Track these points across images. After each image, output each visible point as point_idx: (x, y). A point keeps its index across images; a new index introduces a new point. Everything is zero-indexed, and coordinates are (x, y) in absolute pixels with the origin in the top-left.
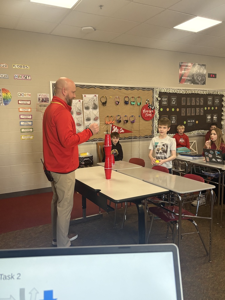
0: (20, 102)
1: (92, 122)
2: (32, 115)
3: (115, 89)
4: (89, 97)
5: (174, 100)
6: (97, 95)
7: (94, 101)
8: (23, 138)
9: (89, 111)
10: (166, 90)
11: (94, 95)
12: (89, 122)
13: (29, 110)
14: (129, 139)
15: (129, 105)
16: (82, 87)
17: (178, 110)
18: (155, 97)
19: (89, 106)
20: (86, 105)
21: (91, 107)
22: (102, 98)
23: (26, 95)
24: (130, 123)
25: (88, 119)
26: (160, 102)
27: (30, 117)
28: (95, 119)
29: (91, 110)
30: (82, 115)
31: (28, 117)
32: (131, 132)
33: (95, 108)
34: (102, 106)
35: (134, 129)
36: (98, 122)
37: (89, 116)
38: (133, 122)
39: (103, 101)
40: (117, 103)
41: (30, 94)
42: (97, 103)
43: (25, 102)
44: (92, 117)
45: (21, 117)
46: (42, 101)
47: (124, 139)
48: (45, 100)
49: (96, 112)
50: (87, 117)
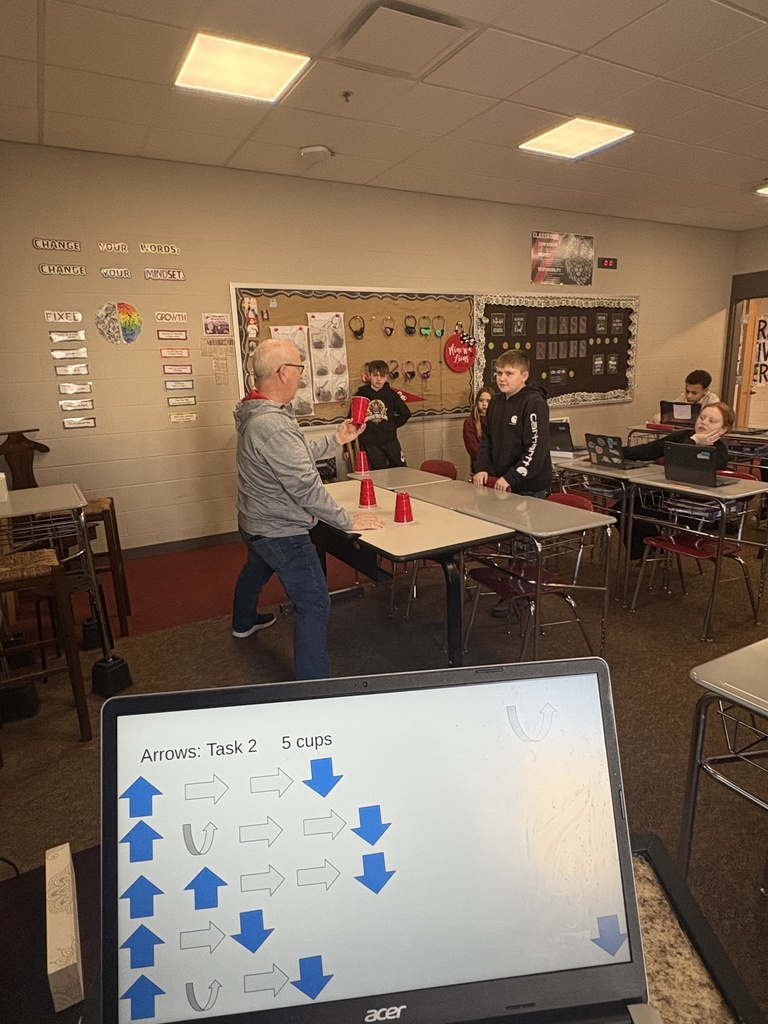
0: (161, 335)
1: (330, 376)
2: (191, 365)
3: (382, 298)
4: (323, 319)
5: (519, 324)
6: (341, 314)
7: (335, 327)
8: (173, 419)
9: (324, 353)
10: (500, 298)
11: (335, 314)
12: (324, 379)
13: (185, 353)
14: (419, 415)
15: (416, 336)
16: (306, 294)
17: (528, 346)
18: (475, 317)
19: (323, 340)
20: (315, 339)
21: (327, 343)
22: (353, 321)
23: (177, 319)
24: (420, 379)
25: (322, 372)
26: (488, 328)
27: (188, 370)
28: (339, 371)
29: (327, 349)
31: (184, 371)
32: (423, 400)
33: (337, 344)
34: (352, 339)
35: (428, 393)
36: (345, 378)
37: (324, 364)
38: (425, 377)
39: (357, 327)
40: (389, 332)
42: (341, 332)
43: (173, 335)
44: (331, 366)
45: (167, 369)
46: (214, 332)
48: (219, 328)
49: (341, 355)
50: (318, 366)
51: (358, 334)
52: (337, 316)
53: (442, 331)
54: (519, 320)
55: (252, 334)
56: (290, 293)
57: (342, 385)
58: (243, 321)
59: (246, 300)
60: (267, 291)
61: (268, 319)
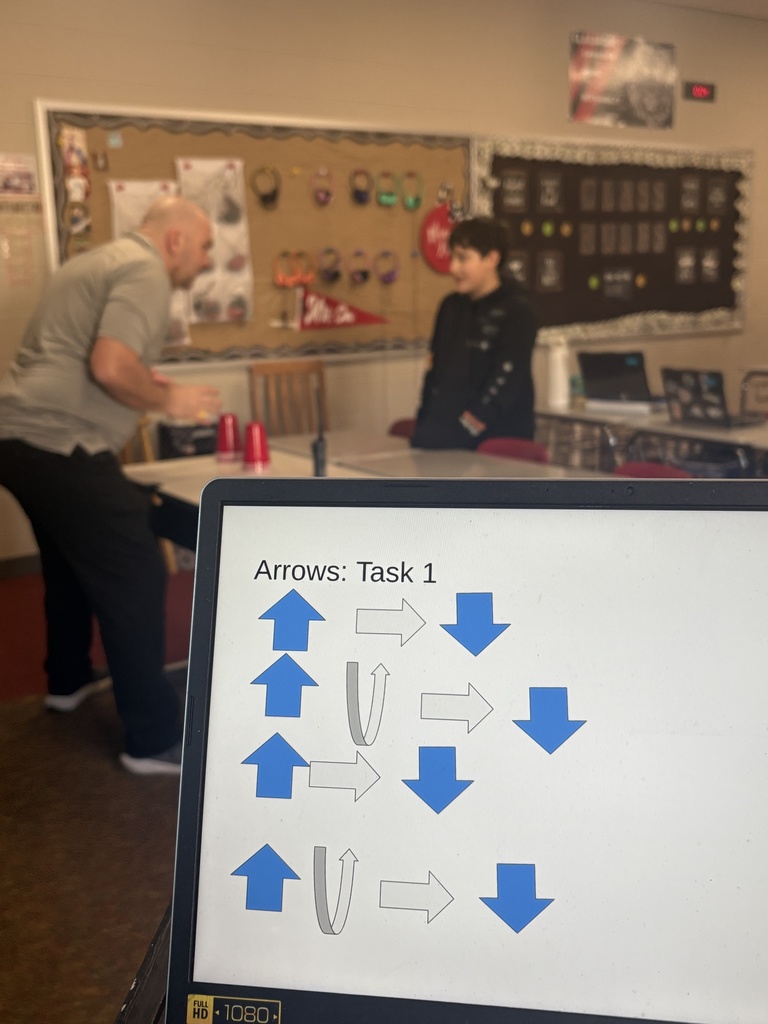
1: (218, 275)
3: (312, 138)
4: (206, 171)
5: (549, 191)
6: (239, 164)
7: (227, 187)
11: (225, 162)
12: (208, 279)
14: (376, 348)
16: (174, 126)
17: (566, 230)
18: (472, 177)
22: (259, 178)
24: (378, 284)
26: (497, 196)
28: (234, 265)
32: (383, 321)
34: (259, 210)
35: (393, 309)
36: (246, 277)
38: (388, 279)
39: (265, 186)
40: (322, 199)
42: (239, 193)
44: (221, 258)
48: (17, 182)
49: (238, 236)
51: (269, 200)
52: (231, 167)
53: (417, 200)
54: (550, 184)
55: (77, 195)
56: (147, 124)
57: (240, 291)
58: (60, 170)
59: (67, 132)
60: (103, 117)
61: (106, 168)
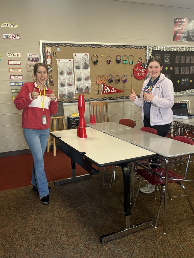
0: (10, 62)
1: (83, 81)
2: (22, 76)
3: (106, 47)
4: (80, 56)
5: (167, 59)
6: (88, 54)
7: (85, 60)
9: (80, 71)
10: (159, 48)
11: (85, 54)
12: (80, 82)
13: (20, 70)
14: (121, 99)
15: (121, 64)
16: (72, 45)
17: (171, 68)
18: (147, 56)
19: (80, 65)
20: (76, 65)
21: (82, 67)
22: (93, 57)
23: (16, 55)
24: (122, 83)
25: (79, 79)
27: (21, 77)
28: (86, 79)
29: (82, 69)
30: (73, 74)
31: (19, 78)
32: (123, 92)
33: (86, 67)
34: (93, 65)
35: (126, 89)
36: (89, 82)
37: (80, 76)
38: (125, 82)
39: (95, 60)
40: (109, 62)
41: (19, 54)
42: (88, 62)
43: (15, 63)
44: (83, 77)
45: (12, 77)
46: (32, 62)
47: (116, 99)
48: (35, 60)
49: (87, 72)
50: (78, 77)
51: (95, 63)
53: (133, 62)
54: (167, 57)
55: (49, 63)
56: (66, 45)
57: (88, 85)
58: (45, 57)
59: (47, 48)
60: (56, 44)
